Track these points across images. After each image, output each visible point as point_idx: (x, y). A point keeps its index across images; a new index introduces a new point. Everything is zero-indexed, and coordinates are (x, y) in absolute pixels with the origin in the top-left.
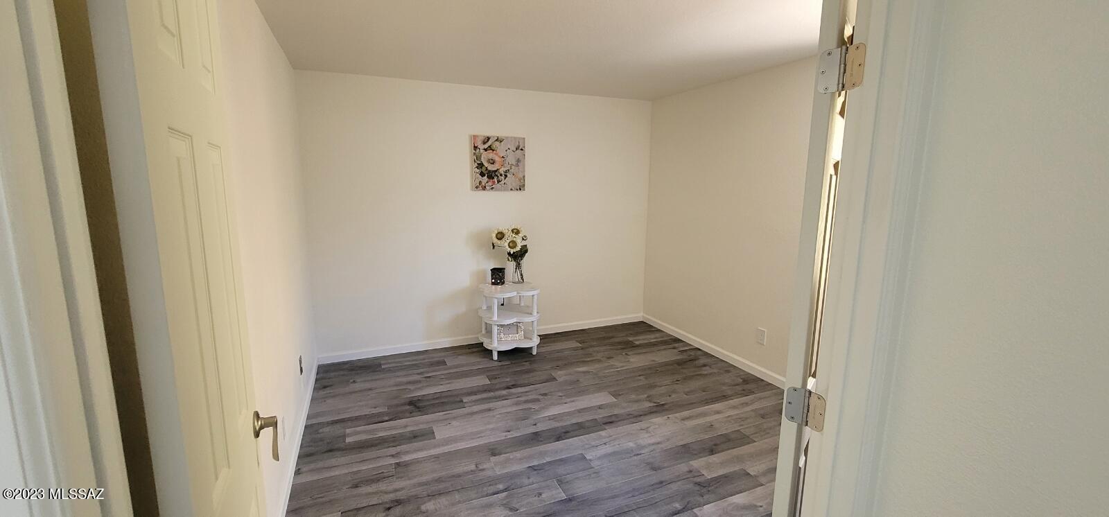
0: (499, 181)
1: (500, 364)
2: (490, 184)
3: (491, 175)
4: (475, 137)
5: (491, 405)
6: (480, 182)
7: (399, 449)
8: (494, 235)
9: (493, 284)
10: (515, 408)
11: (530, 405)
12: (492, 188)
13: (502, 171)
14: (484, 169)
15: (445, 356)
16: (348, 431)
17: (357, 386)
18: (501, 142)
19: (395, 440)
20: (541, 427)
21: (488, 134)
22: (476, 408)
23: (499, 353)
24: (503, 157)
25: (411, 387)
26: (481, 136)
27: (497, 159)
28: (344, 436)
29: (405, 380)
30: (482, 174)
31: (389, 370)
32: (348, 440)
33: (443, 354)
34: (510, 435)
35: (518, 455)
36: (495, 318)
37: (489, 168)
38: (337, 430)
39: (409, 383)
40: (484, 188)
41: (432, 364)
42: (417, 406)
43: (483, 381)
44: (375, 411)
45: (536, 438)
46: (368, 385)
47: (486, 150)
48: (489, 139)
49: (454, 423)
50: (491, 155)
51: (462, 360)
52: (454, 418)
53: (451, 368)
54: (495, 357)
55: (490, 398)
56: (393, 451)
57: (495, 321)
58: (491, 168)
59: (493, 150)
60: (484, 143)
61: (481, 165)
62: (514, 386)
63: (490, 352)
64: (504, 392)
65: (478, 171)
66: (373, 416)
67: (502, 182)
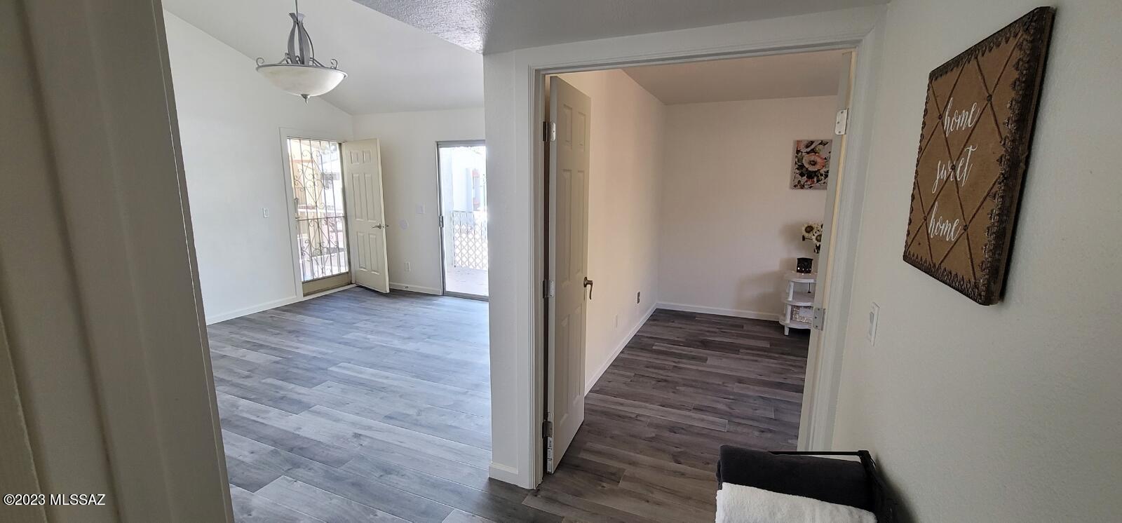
0: (818, 181)
1: (788, 338)
2: (809, 183)
3: (811, 175)
4: (798, 142)
5: (759, 359)
6: (799, 182)
7: (680, 360)
8: (804, 229)
9: (798, 271)
10: (778, 366)
11: (791, 368)
12: (810, 187)
13: (822, 171)
14: (804, 169)
15: (746, 323)
16: (656, 343)
17: (673, 325)
18: (825, 145)
19: (680, 356)
20: (788, 381)
21: (812, 138)
22: (746, 357)
23: (791, 329)
24: (825, 159)
25: (708, 334)
26: (805, 141)
27: (819, 160)
28: (653, 345)
29: (707, 329)
30: (802, 175)
31: (699, 321)
32: (654, 348)
33: (744, 321)
34: (759, 377)
35: (757, 388)
36: (790, 299)
37: (810, 169)
38: (651, 341)
39: (708, 331)
40: (802, 187)
41: (732, 326)
42: (705, 344)
43: (766, 345)
44: (676, 339)
45: (780, 386)
46: (680, 326)
47: (808, 153)
48: (812, 142)
49: (724, 360)
50: (812, 156)
51: (758, 328)
52: (727, 358)
53: (745, 331)
54: (787, 332)
55: (762, 355)
56: (677, 360)
57: (790, 301)
58: (811, 168)
59: (816, 153)
60: (807, 147)
61: (801, 167)
62: (789, 354)
63: (783, 327)
64: (777, 356)
65: (798, 171)
66: (675, 341)
67: (822, 182)
